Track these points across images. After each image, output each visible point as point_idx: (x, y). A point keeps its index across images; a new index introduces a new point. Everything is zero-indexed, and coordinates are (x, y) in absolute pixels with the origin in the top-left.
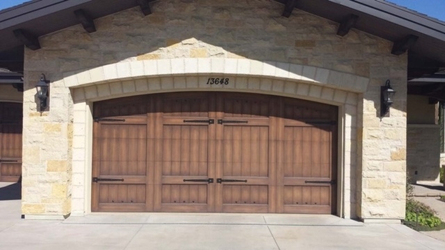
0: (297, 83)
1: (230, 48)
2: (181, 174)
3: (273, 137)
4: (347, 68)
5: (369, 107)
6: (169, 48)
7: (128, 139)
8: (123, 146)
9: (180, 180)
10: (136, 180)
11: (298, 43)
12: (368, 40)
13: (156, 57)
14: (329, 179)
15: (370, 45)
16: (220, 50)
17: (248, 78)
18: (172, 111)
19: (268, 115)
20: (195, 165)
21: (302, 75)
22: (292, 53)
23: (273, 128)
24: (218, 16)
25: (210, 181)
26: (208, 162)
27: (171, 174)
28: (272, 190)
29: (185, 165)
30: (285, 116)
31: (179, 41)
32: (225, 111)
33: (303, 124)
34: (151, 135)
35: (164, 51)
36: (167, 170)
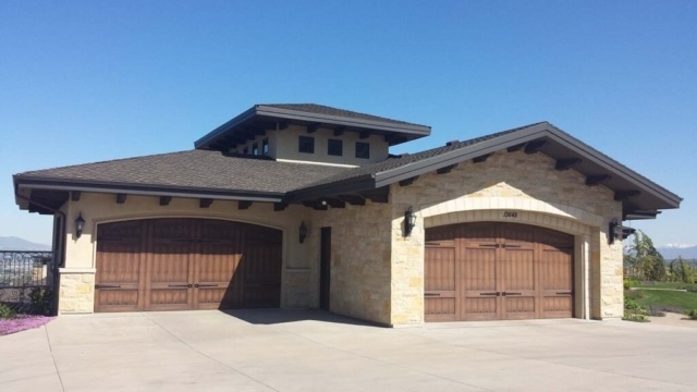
0: (565, 219)
1: (527, 190)
2: (478, 289)
3: (536, 259)
4: (592, 209)
5: (603, 237)
6: (489, 189)
7: (442, 260)
8: (439, 265)
9: (477, 294)
10: (449, 294)
11: (565, 190)
12: (602, 190)
13: (480, 195)
14: (570, 291)
15: (604, 193)
16: (520, 192)
17: (536, 214)
18: (471, 237)
19: (532, 242)
20: (487, 281)
21: (567, 212)
22: (562, 197)
23: (536, 251)
24: (519, 166)
25: (498, 294)
26: (495, 279)
27: (472, 289)
28: (537, 300)
29: (481, 281)
30: (544, 243)
31: (496, 183)
32: (506, 237)
33: (553, 248)
34: (458, 257)
35: (485, 192)
36: (469, 286)
